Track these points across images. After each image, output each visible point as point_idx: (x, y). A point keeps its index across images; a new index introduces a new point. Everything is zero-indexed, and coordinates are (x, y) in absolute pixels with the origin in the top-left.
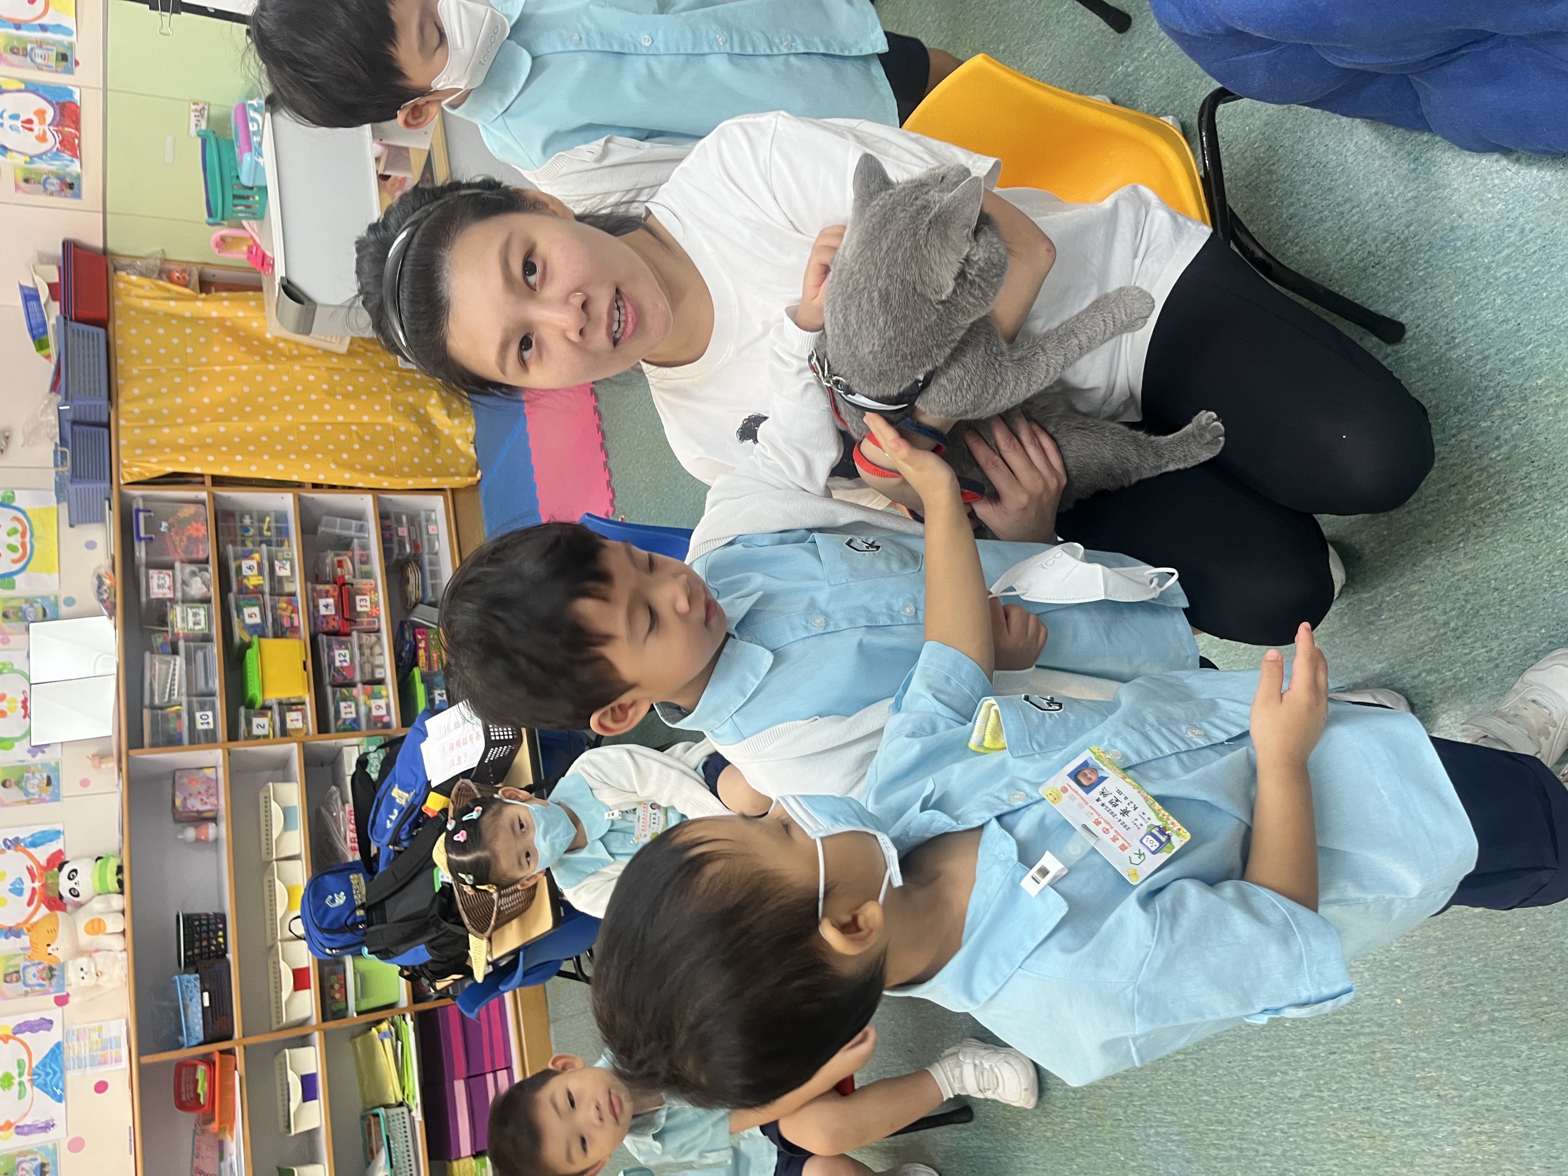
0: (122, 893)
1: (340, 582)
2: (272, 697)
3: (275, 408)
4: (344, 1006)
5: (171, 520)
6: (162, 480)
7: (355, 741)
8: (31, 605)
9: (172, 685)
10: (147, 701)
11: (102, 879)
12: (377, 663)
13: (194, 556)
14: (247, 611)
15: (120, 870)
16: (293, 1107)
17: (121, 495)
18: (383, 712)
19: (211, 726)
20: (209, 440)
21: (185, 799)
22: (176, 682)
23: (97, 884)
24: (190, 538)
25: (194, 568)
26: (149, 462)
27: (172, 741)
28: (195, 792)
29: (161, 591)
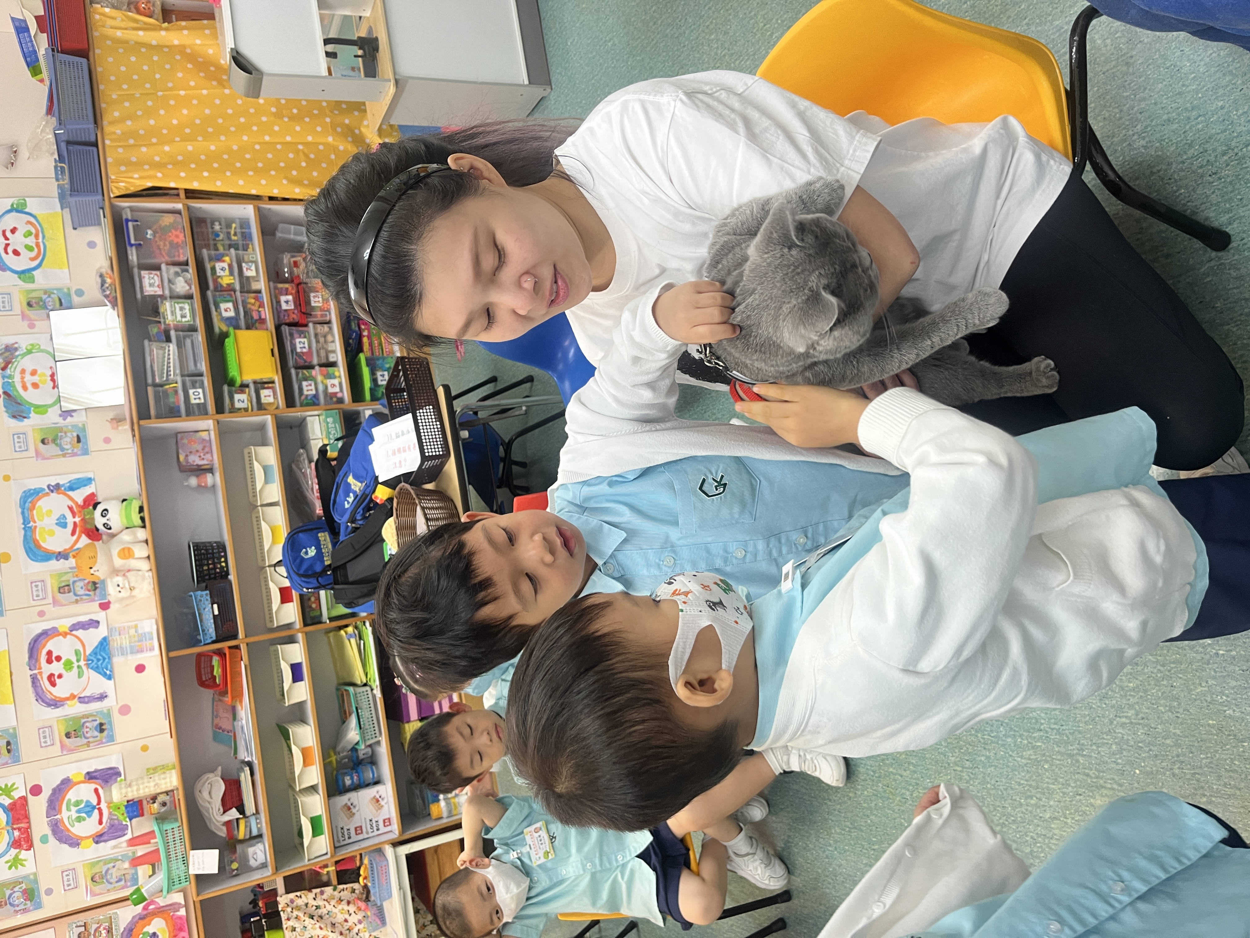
0: (144, 527)
1: (296, 281)
2: (248, 378)
3: (233, 129)
4: (319, 613)
5: (155, 227)
6: (145, 193)
7: (316, 413)
8: (49, 296)
9: (168, 367)
10: (150, 381)
11: (128, 516)
12: (330, 349)
13: (176, 259)
14: (223, 306)
15: (141, 509)
16: (286, 687)
17: (112, 206)
18: (337, 389)
19: (202, 401)
20: (180, 158)
21: (187, 456)
22: (172, 365)
23: (125, 521)
24: (171, 243)
25: (177, 269)
26: (132, 178)
27: (173, 413)
28: (194, 450)
29: (152, 289)
